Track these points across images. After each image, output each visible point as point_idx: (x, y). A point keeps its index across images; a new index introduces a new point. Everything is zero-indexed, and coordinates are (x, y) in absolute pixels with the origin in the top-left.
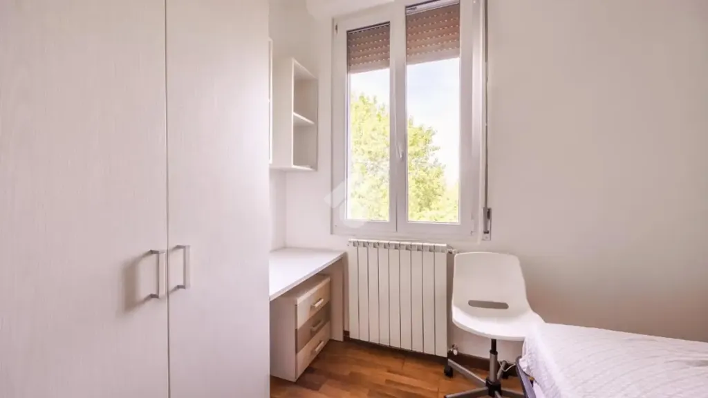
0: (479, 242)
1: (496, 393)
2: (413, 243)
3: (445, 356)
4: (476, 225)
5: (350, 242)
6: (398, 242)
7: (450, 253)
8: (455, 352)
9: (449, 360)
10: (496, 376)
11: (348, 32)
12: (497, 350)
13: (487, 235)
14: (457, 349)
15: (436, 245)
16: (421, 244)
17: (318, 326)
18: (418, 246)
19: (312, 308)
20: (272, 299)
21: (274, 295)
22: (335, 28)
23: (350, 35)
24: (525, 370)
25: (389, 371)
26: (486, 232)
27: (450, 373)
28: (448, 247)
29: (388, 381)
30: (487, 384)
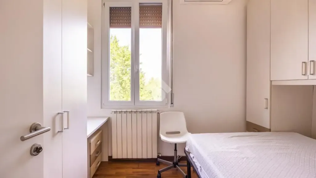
0: (169, 108)
1: (177, 166)
2: (143, 110)
3: (156, 157)
4: (168, 101)
5: (113, 111)
6: (136, 110)
7: (158, 113)
8: (160, 155)
9: (158, 159)
10: (176, 159)
11: (110, 7)
12: (177, 149)
13: (172, 105)
14: (161, 154)
15: (153, 110)
16: (146, 110)
17: (98, 154)
18: (145, 111)
19: (96, 145)
20: (88, 137)
21: (89, 135)
22: (103, 4)
23: (111, 9)
24: (187, 151)
25: (133, 169)
26: (172, 103)
27: (158, 164)
28: (158, 111)
29: (133, 172)
30: (173, 164)
